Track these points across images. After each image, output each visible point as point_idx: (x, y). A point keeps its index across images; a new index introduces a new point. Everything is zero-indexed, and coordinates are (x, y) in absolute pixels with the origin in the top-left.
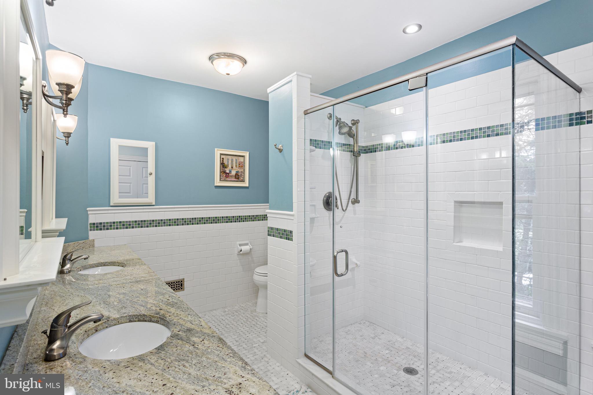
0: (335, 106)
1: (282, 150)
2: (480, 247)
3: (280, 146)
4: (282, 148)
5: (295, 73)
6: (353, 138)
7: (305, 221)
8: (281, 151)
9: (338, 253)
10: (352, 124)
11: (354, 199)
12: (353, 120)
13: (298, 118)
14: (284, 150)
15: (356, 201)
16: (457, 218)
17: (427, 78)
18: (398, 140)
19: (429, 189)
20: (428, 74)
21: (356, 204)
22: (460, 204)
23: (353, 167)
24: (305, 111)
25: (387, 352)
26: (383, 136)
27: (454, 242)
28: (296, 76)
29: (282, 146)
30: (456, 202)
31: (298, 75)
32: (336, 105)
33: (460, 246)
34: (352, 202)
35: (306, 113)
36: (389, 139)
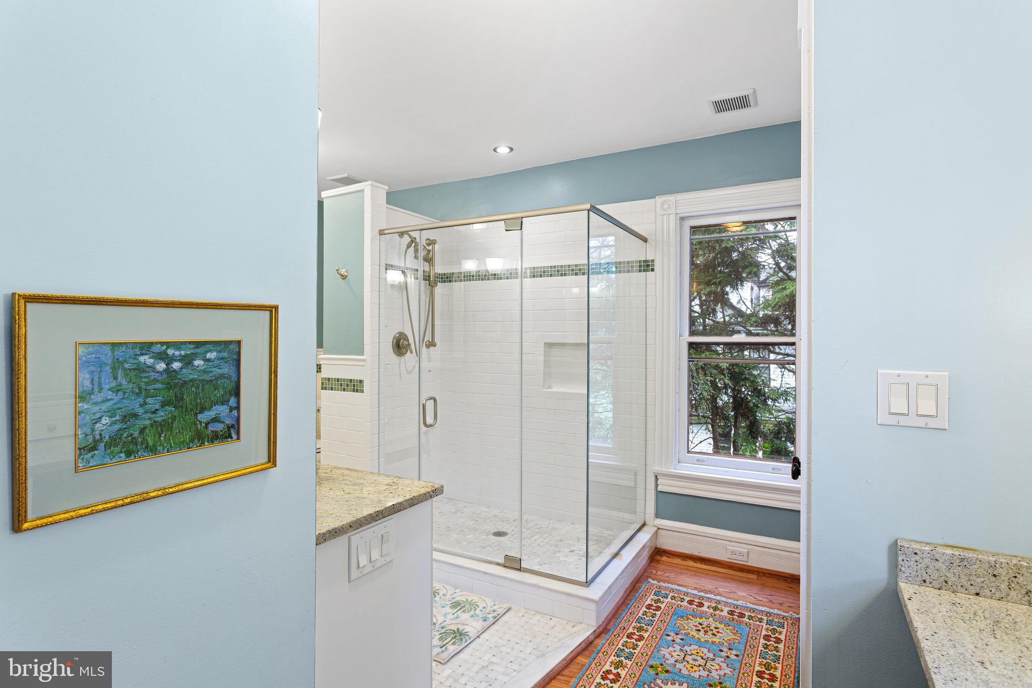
0: (422, 231)
1: (346, 276)
2: (568, 392)
3: (343, 271)
4: (346, 274)
5: (369, 182)
6: (429, 262)
7: (380, 367)
8: (344, 277)
9: (426, 400)
10: (427, 244)
11: (429, 341)
12: (428, 239)
13: (373, 239)
14: (349, 277)
15: (431, 344)
16: (547, 363)
17: (522, 221)
18: (482, 268)
19: (524, 330)
20: (523, 219)
21: (432, 348)
22: (549, 345)
23: (428, 299)
24: (380, 231)
25: (473, 522)
26: (463, 261)
27: (544, 388)
28: (370, 186)
29: (346, 271)
30: (545, 343)
31: (372, 185)
32: (424, 231)
33: (550, 392)
34: (426, 345)
35: (382, 233)
36: (470, 266)
